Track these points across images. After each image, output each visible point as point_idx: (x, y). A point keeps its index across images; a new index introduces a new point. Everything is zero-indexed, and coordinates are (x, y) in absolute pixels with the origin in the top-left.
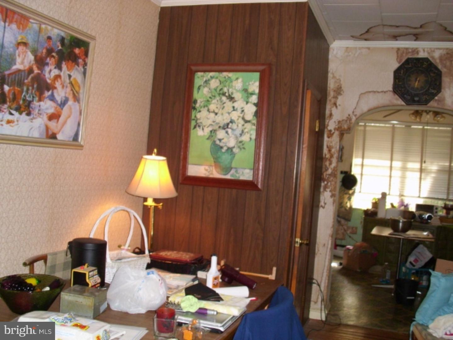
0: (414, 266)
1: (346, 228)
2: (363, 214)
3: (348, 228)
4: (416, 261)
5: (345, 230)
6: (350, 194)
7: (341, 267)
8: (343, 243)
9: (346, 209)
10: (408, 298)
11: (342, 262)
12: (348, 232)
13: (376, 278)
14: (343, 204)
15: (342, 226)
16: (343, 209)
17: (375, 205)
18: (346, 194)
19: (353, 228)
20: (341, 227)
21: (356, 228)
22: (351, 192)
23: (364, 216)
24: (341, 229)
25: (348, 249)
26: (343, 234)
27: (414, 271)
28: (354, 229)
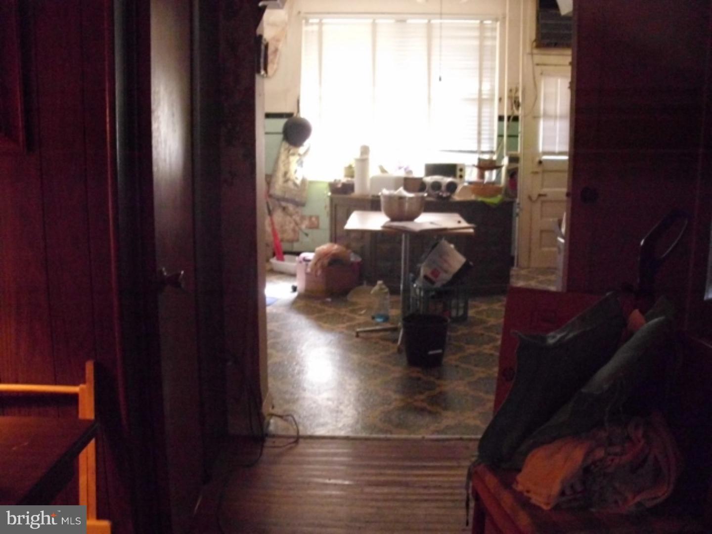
0: (432, 283)
1: (297, 219)
2: (328, 189)
3: (303, 218)
4: (435, 273)
5: (297, 224)
6: (299, 155)
7: (296, 294)
8: (296, 247)
9: (295, 184)
10: (431, 353)
11: (296, 284)
12: (303, 227)
13: (363, 312)
14: (288, 176)
15: (291, 215)
16: (290, 184)
17: (350, 172)
18: (293, 154)
19: (311, 217)
20: (288, 218)
21: (317, 218)
22: (301, 150)
23: (329, 194)
24: (290, 223)
25: (306, 260)
26: (294, 230)
27: (433, 293)
28: (314, 219)
